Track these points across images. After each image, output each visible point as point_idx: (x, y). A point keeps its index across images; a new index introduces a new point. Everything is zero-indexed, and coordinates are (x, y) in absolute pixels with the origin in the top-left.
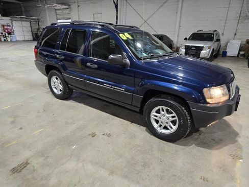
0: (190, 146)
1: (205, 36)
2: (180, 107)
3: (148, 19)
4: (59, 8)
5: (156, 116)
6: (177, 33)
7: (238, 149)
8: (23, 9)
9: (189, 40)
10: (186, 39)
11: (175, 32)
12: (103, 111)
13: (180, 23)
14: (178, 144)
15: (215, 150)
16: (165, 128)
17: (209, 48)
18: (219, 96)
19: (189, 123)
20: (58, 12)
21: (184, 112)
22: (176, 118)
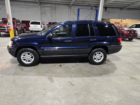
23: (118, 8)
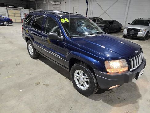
0: (98, 100)
1: (144, 22)
2: (90, 73)
3: (107, 10)
4: (55, 4)
5: (77, 76)
6: (125, 20)
7: (135, 109)
8: (36, 5)
9: (131, 24)
10: (129, 24)
11: (124, 19)
12: (53, 68)
13: (128, 13)
14: (90, 98)
15: (116, 107)
16: (82, 85)
17: (145, 30)
18: (117, 68)
19: (95, 84)
20: (54, 6)
21: (92, 76)
22: (88, 80)
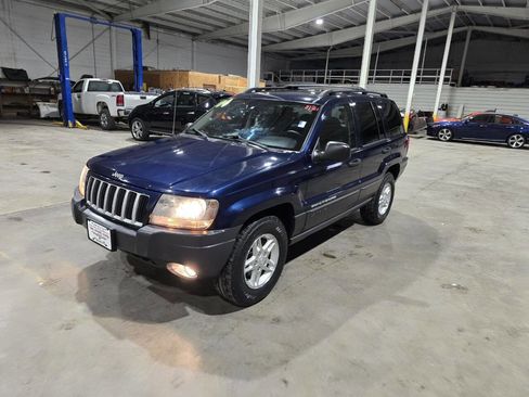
23: (184, 32)
